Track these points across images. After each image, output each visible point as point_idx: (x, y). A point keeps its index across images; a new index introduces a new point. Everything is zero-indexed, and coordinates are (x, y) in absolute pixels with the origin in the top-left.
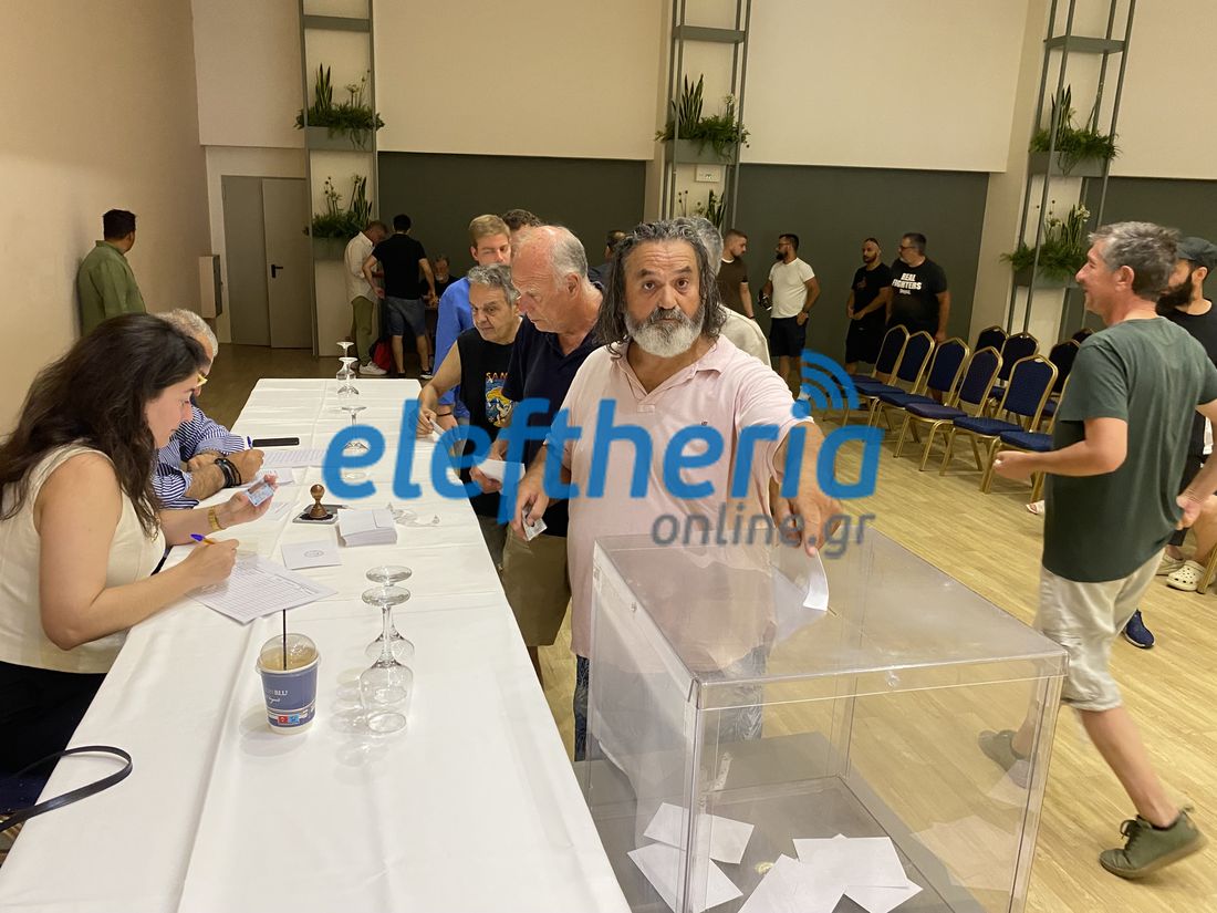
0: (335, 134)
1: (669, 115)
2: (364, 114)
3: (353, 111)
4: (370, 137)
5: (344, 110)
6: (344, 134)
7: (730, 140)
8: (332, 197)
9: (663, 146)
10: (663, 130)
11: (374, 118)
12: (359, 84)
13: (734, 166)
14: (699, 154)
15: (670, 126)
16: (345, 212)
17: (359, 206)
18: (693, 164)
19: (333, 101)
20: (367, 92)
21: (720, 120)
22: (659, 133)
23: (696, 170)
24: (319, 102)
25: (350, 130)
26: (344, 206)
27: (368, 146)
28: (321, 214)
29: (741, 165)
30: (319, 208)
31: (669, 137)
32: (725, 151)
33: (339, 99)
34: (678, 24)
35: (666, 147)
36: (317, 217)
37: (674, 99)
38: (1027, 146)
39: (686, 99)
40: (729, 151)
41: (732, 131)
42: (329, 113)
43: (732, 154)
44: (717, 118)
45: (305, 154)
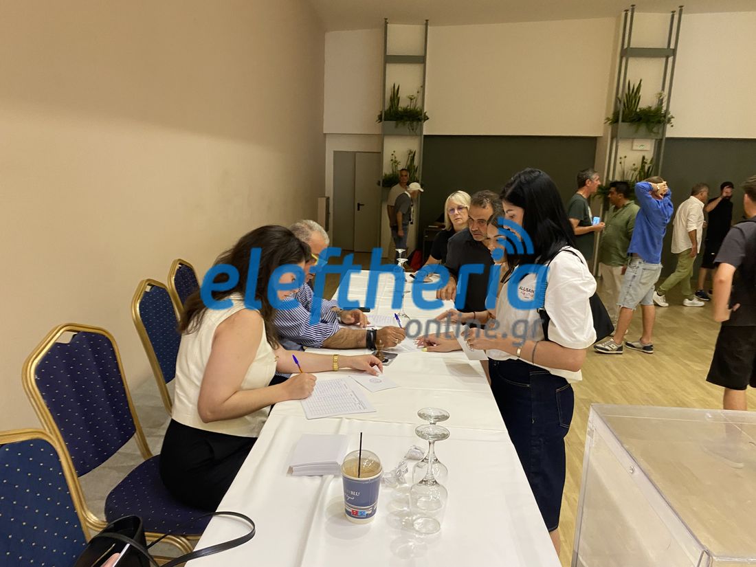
0: (400, 125)
1: (616, 107)
2: (417, 112)
3: (410, 111)
4: (419, 127)
5: (405, 111)
6: (404, 125)
7: (659, 122)
8: (395, 162)
9: (610, 127)
10: (611, 116)
11: (423, 115)
12: (416, 96)
13: (662, 140)
14: (636, 132)
15: (616, 114)
18: (631, 138)
19: (399, 106)
20: (420, 99)
21: (653, 109)
22: (608, 119)
23: (632, 143)
24: (391, 106)
25: (408, 122)
27: (418, 132)
28: (388, 173)
29: (667, 138)
30: (387, 170)
31: (615, 121)
32: (655, 130)
33: (403, 104)
34: (626, 46)
35: (612, 129)
36: (386, 175)
37: (620, 96)
39: (628, 96)
40: (658, 129)
41: (661, 117)
42: (397, 112)
43: (661, 131)
44: (650, 107)
45: (381, 138)
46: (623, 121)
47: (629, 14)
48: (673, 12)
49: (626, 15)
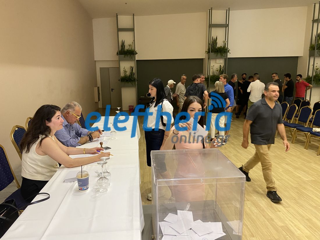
0: (126, 56)
1: (209, 47)
2: (132, 51)
3: (130, 50)
4: (134, 57)
5: (128, 50)
6: (128, 56)
7: (225, 52)
8: (125, 71)
9: (207, 55)
10: (207, 50)
11: (135, 52)
12: (131, 44)
13: (226, 59)
14: (217, 56)
15: (209, 49)
16: (128, 75)
17: (132, 73)
18: (215, 58)
19: (125, 48)
20: (133, 46)
21: (222, 47)
23: (216, 60)
24: (122, 49)
26: (128, 73)
27: (133, 59)
28: (123, 76)
29: (228, 58)
30: (122, 75)
31: (208, 52)
32: (224, 55)
33: (127, 48)
34: (210, 24)
35: (208, 55)
36: (122, 77)
37: (210, 43)
38: (308, 49)
39: (213, 42)
40: (225, 55)
41: (225, 50)
42: (124, 51)
43: (226, 55)
44: (221, 46)
45: (119, 61)
46: (211, 52)
47: (211, 11)
48: (227, 10)
49: (210, 11)
